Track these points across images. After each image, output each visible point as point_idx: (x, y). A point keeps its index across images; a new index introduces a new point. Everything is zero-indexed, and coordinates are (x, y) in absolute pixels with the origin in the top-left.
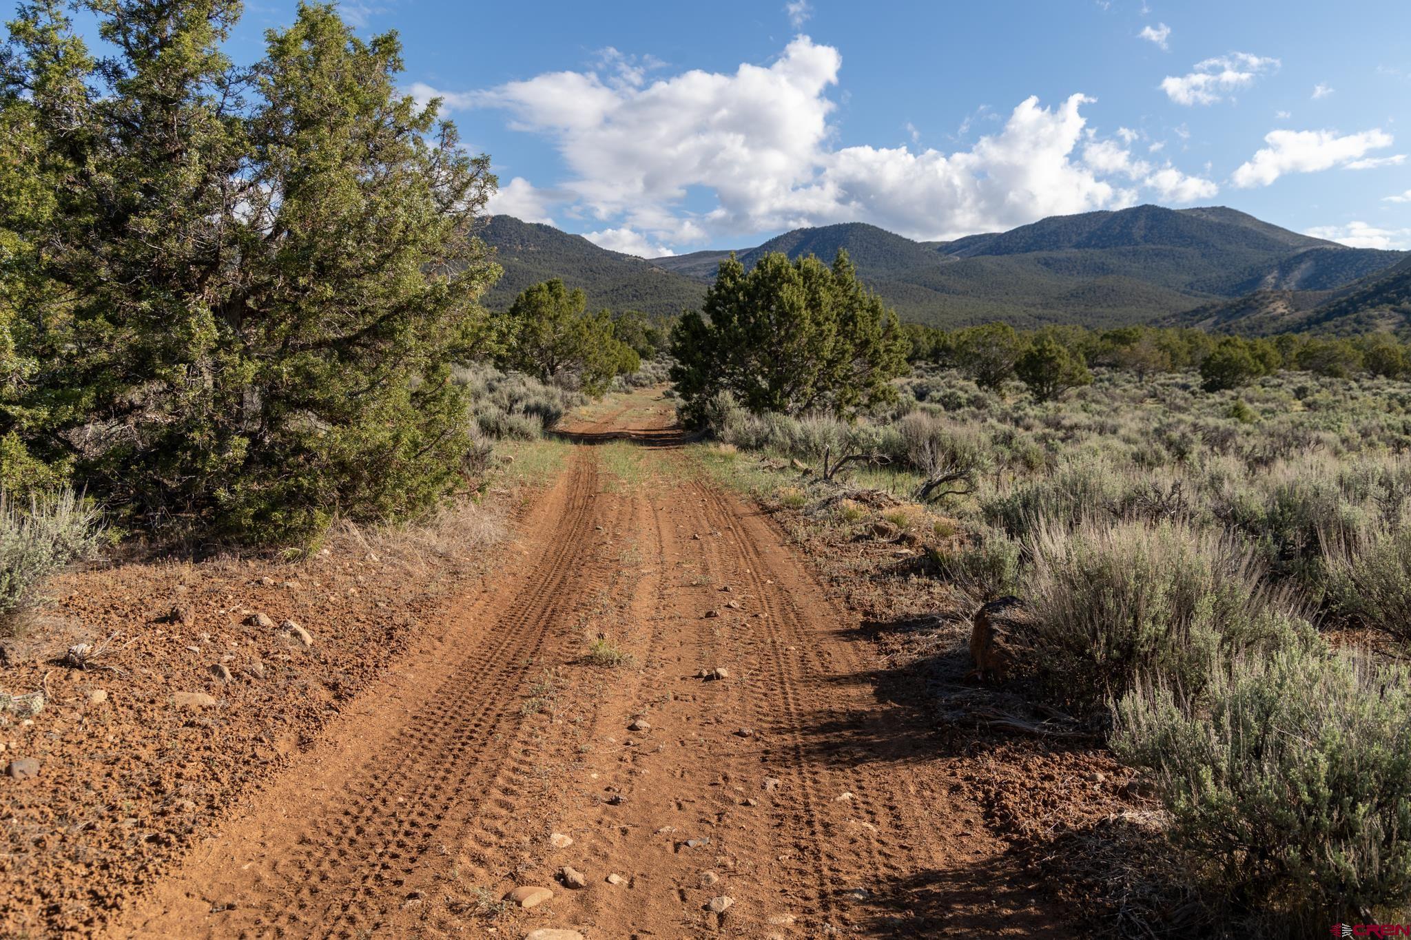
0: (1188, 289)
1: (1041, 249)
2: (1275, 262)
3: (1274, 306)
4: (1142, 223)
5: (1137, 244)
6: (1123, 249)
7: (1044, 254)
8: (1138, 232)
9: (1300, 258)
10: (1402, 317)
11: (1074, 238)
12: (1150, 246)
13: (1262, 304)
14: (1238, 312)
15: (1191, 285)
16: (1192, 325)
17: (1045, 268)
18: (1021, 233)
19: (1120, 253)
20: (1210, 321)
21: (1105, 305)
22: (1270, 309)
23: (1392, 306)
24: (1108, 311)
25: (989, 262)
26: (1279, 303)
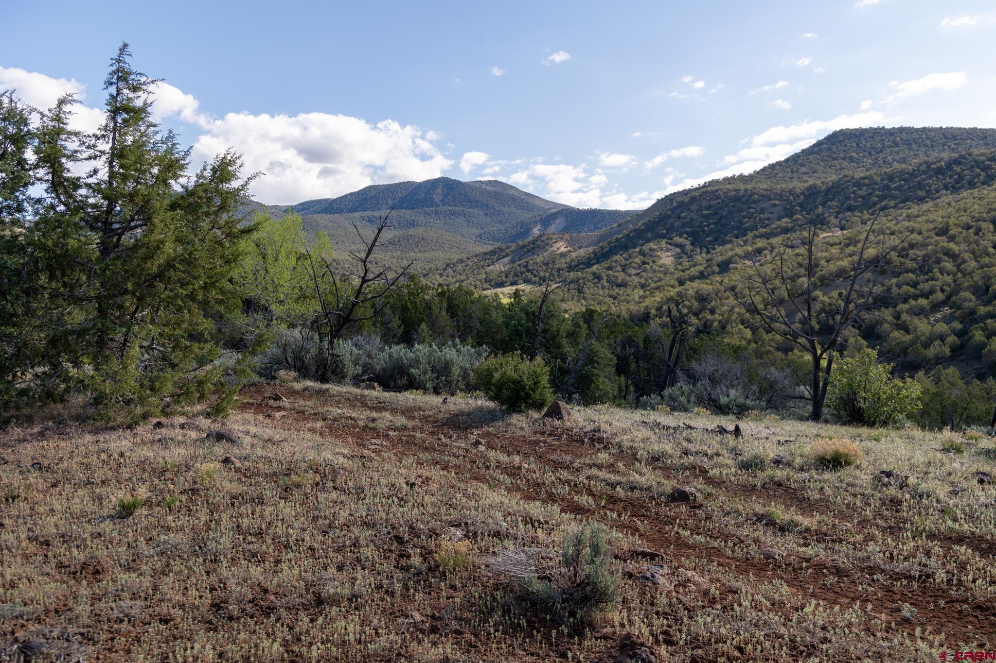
0: (478, 239)
1: (365, 210)
2: (538, 218)
3: (556, 245)
4: (439, 191)
5: (438, 206)
6: (427, 210)
7: (368, 213)
8: (437, 197)
9: (555, 216)
10: (678, 250)
11: (390, 202)
12: (447, 208)
13: (547, 244)
14: (529, 251)
15: (480, 236)
16: (493, 264)
17: (368, 224)
18: (349, 198)
19: (426, 213)
20: (507, 260)
21: (416, 250)
22: (554, 248)
23: (665, 240)
24: (420, 255)
25: (323, 219)
26: (560, 244)
